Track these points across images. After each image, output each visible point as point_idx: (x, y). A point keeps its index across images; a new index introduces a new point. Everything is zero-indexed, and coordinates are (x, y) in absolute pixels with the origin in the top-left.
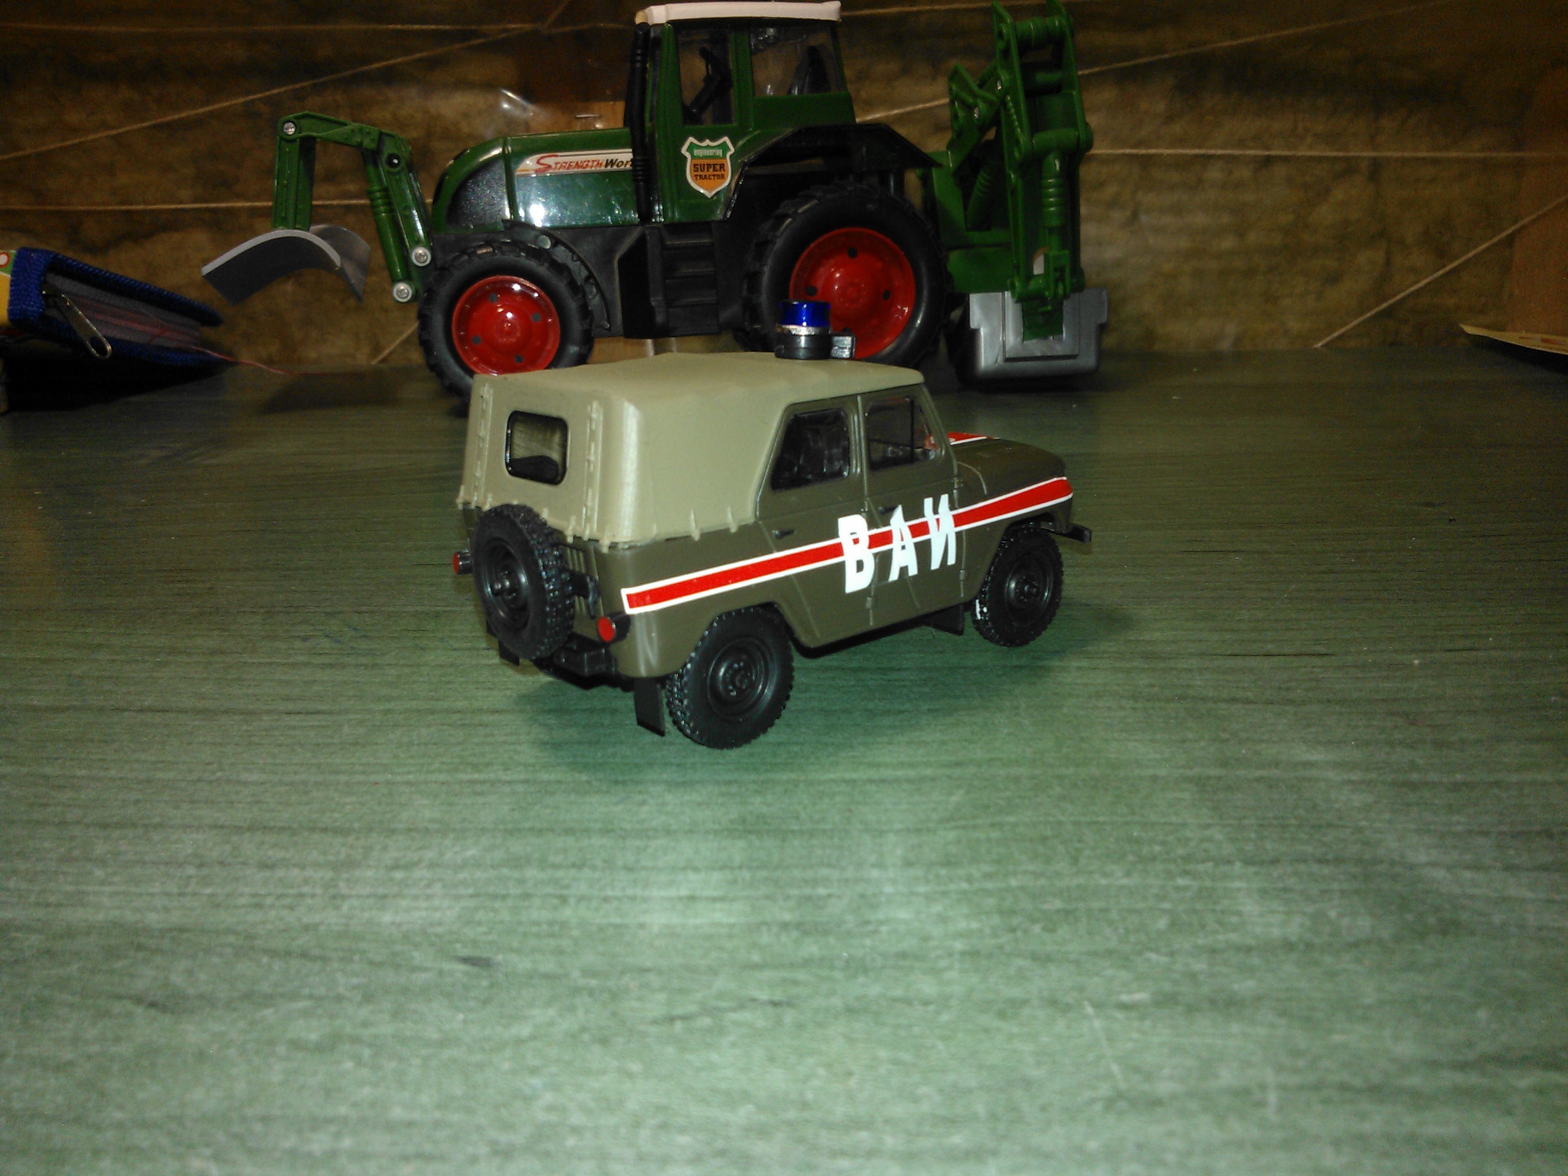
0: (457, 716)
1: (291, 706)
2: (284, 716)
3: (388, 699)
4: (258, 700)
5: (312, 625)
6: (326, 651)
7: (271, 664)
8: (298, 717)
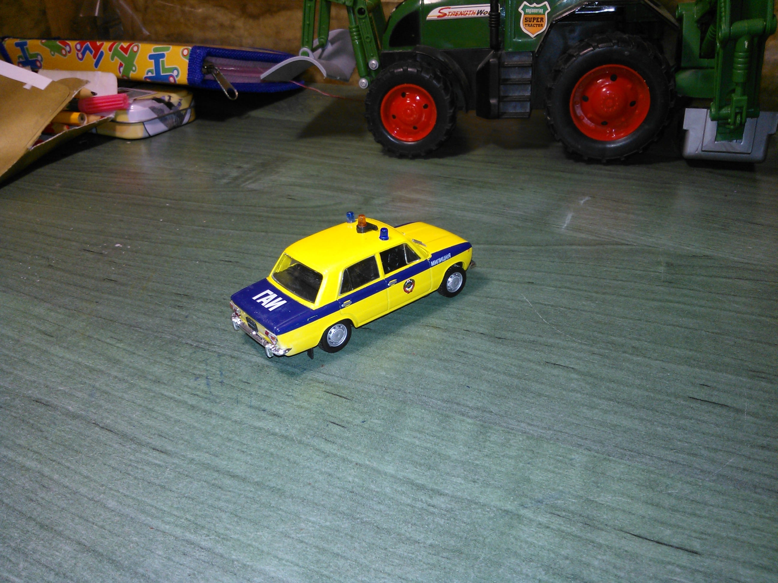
0: (216, 475)
1: (157, 442)
2: (151, 450)
3: (198, 448)
4: (149, 432)
5: (207, 365)
6: (198, 393)
7: (171, 398)
8: (155, 453)
